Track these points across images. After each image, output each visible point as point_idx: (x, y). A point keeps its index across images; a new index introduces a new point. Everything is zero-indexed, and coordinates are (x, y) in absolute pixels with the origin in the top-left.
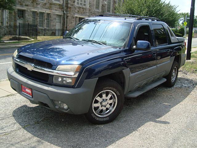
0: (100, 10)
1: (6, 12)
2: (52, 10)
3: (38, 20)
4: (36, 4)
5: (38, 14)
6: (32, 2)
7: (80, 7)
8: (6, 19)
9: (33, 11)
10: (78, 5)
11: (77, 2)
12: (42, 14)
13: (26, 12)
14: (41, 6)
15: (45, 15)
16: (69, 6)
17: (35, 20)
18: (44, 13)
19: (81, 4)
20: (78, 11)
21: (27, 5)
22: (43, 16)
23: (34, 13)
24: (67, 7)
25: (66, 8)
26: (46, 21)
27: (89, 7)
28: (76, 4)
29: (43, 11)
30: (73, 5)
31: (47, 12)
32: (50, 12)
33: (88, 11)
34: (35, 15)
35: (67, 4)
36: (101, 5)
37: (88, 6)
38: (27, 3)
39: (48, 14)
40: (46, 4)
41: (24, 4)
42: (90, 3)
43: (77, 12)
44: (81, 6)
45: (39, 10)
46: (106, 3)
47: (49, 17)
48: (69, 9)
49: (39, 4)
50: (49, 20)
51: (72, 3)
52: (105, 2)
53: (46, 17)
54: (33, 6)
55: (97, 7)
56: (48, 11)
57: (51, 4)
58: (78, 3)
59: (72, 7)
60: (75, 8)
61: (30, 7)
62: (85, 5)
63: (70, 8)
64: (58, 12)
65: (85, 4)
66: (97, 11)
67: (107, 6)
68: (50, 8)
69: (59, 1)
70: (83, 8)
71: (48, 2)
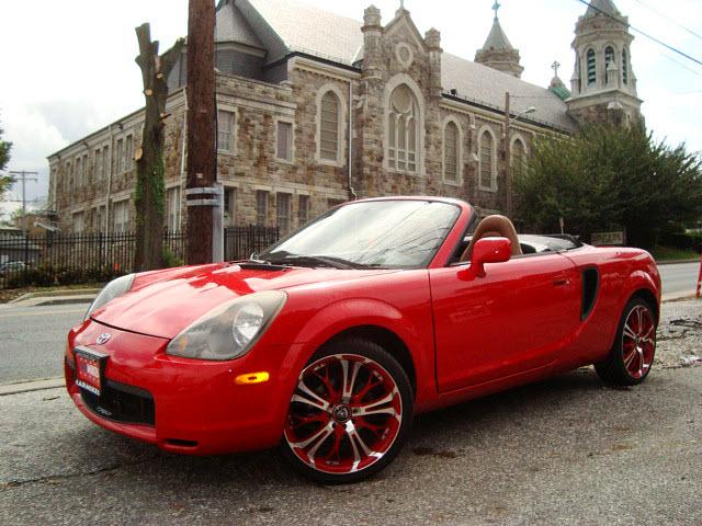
0: (461, 183)
1: (178, 195)
2: (314, 184)
3: (274, 216)
4: (268, 168)
5: (271, 199)
6: (255, 165)
7: (400, 175)
8: (178, 218)
9: (259, 191)
10: (391, 170)
11: (390, 161)
12: (284, 197)
13: (239, 195)
14: (280, 175)
15: (294, 201)
16: (366, 170)
17: (263, 218)
18: (290, 194)
19: (402, 165)
20: (394, 187)
21: (241, 174)
22: (287, 206)
23: (261, 194)
24: (360, 175)
25: (355, 179)
26: (296, 219)
27: (427, 172)
28: (385, 164)
29: (289, 188)
30: (376, 169)
31: (299, 192)
32: (307, 193)
33: (423, 187)
34: (264, 203)
35: (359, 165)
36: (462, 167)
37: (421, 171)
38: (242, 168)
39: (303, 199)
40: (295, 168)
41: (232, 170)
42: (427, 161)
43: (390, 189)
44: (401, 171)
45: (275, 186)
46: (476, 159)
47: (305, 208)
48: (365, 182)
49: (277, 169)
50: (305, 216)
51: (374, 163)
52: (474, 155)
53: (296, 208)
54: (259, 176)
55: (452, 174)
56: (302, 190)
57: (312, 169)
58: (392, 163)
59: (374, 173)
60: (383, 177)
61: (249, 180)
62: (413, 167)
63: (369, 177)
64: (332, 190)
65: (414, 165)
66: (451, 183)
67: (480, 169)
68: (308, 181)
69: (335, 159)
70: (408, 178)
71: (303, 163)
